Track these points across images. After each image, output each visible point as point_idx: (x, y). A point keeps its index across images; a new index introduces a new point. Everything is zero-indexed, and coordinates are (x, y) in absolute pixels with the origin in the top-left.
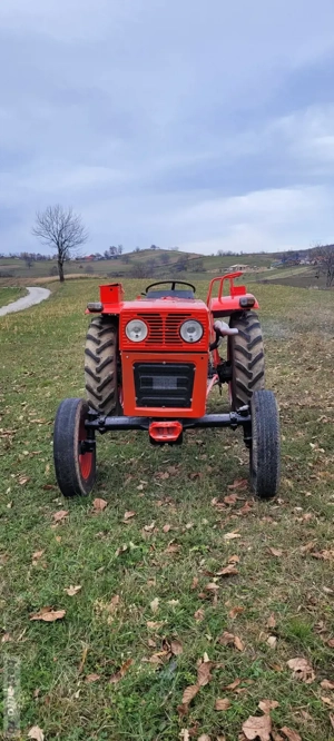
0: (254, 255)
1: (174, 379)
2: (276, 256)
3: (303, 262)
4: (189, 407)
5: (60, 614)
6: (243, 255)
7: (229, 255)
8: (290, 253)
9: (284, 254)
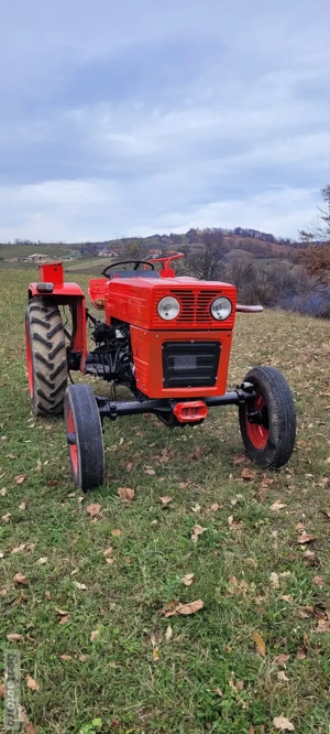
0: (52, 245)
1: (193, 358)
2: (74, 247)
3: (101, 254)
4: (213, 386)
5: (199, 604)
6: (40, 245)
7: (27, 244)
8: (89, 244)
9: (82, 245)
